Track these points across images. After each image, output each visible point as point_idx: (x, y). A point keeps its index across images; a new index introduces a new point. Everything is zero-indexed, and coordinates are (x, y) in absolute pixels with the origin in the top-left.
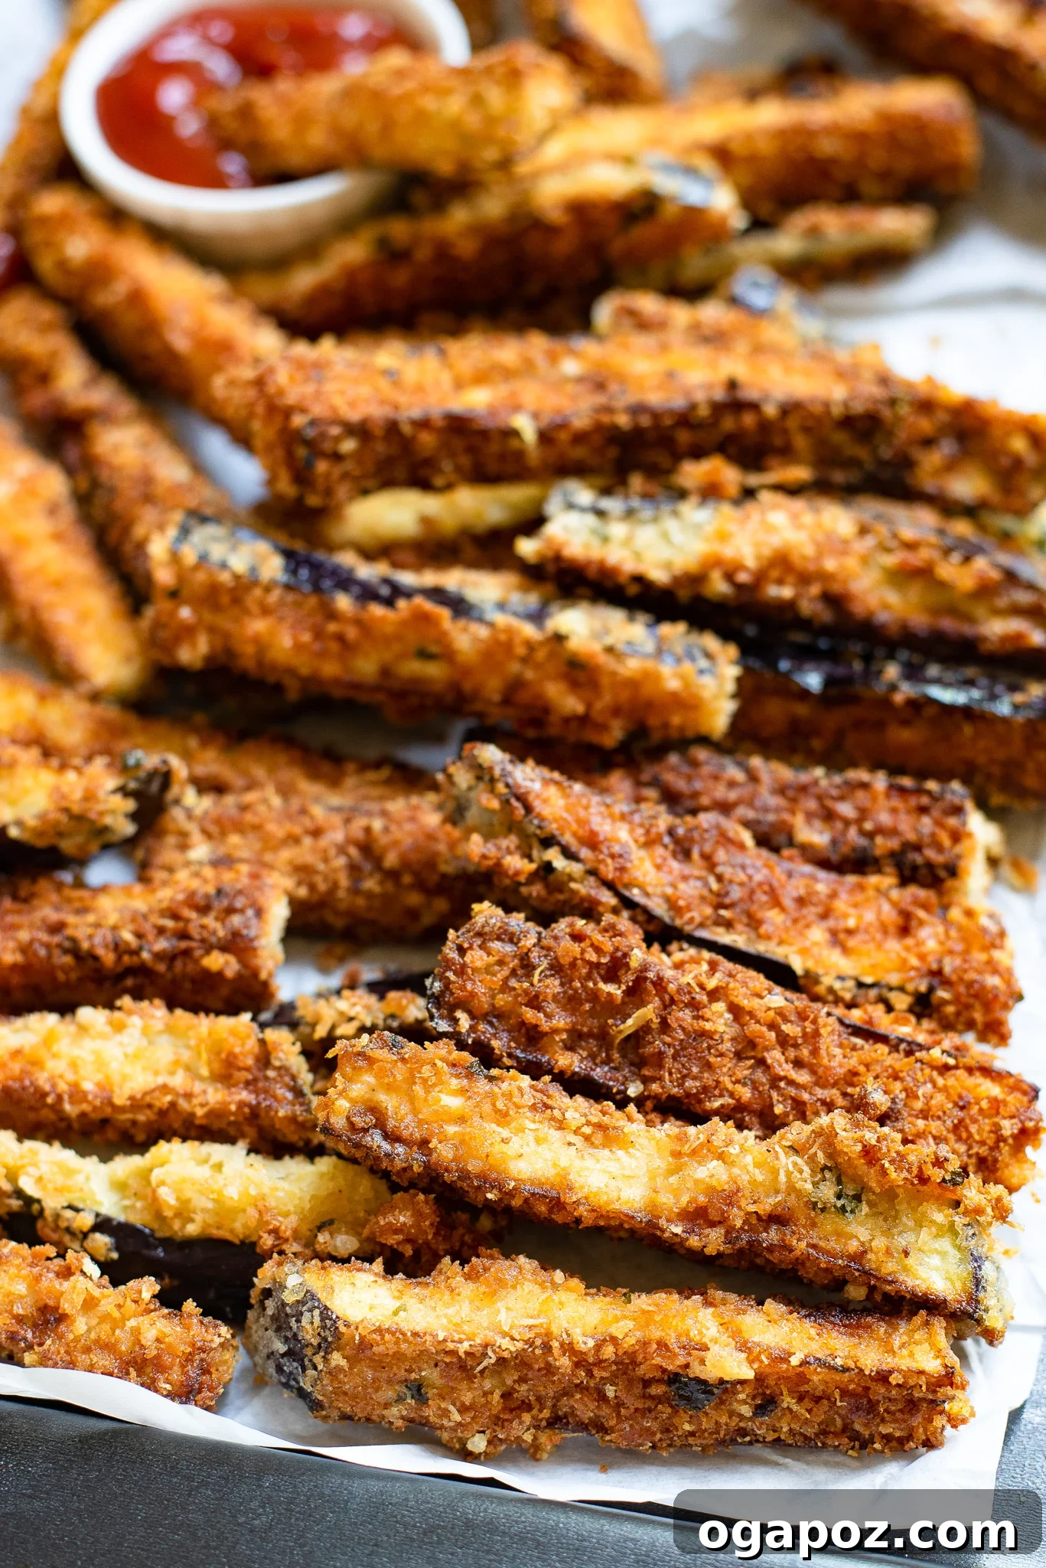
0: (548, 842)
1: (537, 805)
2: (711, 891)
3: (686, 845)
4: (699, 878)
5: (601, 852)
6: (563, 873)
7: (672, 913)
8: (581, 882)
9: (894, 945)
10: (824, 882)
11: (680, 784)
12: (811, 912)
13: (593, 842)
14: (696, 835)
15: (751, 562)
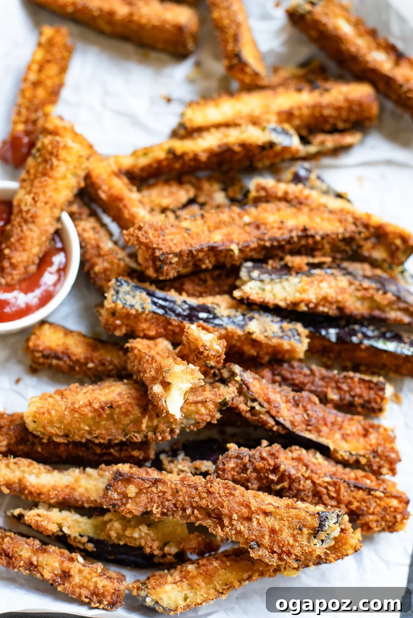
0: (254, 400)
1: (252, 388)
2: (305, 419)
3: (298, 402)
4: (301, 414)
5: (271, 406)
6: (258, 411)
7: (292, 427)
8: (264, 415)
9: (362, 440)
10: (340, 417)
11: (288, 375)
12: (336, 427)
13: (269, 401)
14: (301, 399)
15: (314, 301)
